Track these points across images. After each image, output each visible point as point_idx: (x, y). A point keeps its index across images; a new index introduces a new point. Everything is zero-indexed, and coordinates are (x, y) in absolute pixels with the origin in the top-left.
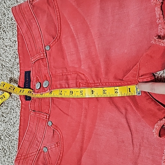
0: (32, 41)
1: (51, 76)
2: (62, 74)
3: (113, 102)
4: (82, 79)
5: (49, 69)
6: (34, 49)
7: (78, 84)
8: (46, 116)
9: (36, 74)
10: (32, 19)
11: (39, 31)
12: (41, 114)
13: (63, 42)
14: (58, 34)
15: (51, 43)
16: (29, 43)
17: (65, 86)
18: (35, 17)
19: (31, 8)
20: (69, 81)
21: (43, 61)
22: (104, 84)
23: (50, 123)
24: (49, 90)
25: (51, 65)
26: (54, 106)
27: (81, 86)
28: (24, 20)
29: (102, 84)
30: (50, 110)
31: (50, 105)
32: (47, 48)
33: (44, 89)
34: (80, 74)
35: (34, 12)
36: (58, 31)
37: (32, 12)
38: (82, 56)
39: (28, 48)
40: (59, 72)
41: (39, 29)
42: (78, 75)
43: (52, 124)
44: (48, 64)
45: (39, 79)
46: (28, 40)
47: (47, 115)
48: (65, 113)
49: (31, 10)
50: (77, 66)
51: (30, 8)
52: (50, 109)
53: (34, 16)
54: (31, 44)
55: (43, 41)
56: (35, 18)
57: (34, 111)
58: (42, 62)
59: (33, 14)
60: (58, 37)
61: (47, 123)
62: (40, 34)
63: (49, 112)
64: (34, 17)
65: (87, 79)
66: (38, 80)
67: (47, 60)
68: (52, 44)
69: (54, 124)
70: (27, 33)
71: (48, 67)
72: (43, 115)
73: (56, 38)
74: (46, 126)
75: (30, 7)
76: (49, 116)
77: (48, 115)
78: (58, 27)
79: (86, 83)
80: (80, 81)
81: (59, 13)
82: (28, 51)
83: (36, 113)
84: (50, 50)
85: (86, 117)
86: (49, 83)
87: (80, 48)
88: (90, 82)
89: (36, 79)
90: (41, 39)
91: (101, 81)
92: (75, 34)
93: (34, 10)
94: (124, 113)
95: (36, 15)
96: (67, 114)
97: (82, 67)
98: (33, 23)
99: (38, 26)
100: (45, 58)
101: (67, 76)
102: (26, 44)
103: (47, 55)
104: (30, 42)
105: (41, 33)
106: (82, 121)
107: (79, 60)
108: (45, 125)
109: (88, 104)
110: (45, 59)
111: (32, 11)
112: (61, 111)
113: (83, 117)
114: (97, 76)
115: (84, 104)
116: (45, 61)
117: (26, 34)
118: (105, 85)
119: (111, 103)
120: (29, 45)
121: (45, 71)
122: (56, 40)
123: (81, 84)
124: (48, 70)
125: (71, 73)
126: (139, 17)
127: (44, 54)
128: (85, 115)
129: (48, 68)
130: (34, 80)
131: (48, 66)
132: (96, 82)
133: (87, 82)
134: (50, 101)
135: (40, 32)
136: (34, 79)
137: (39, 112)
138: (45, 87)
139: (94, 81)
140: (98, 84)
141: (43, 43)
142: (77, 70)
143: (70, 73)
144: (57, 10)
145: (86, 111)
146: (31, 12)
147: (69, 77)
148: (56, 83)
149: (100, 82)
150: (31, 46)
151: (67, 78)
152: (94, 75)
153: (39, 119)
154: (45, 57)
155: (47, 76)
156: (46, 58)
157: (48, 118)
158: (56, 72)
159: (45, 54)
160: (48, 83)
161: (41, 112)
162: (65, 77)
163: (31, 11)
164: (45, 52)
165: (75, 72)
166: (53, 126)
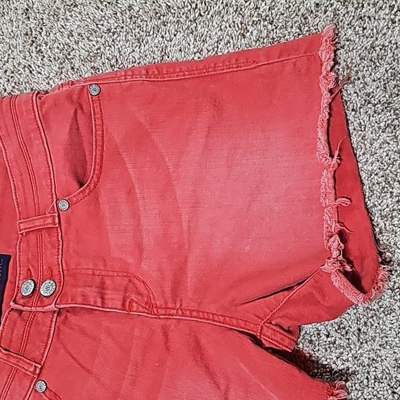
0: (27, 182)
1: (65, 274)
2: (93, 272)
3: (201, 358)
4: (140, 294)
5: (64, 255)
6: (30, 201)
7: (128, 304)
8: (33, 368)
9: (28, 262)
10: (33, 131)
11: (47, 161)
12: (21, 362)
13: (103, 198)
14: (92, 177)
15: (73, 195)
16: (20, 183)
17: (95, 302)
18: (41, 128)
19: (35, 107)
20: (107, 292)
21: (49, 234)
22: (188, 312)
23: (41, 386)
24: (55, 304)
25: (68, 247)
26: (59, 345)
27: (134, 310)
28: (14, 129)
29: (183, 313)
30: (46, 353)
31: (49, 342)
32: (64, 205)
33: (42, 302)
34: (136, 281)
35: (41, 117)
36: (94, 170)
37: (37, 116)
38: (148, 241)
39: (16, 196)
40: (86, 265)
41: (49, 156)
42: (130, 281)
43: (47, 388)
44: (61, 243)
45: (33, 274)
46: (19, 178)
47: (37, 365)
48: (83, 367)
49: (36, 110)
50: (130, 260)
51: (33, 106)
52: (47, 351)
53: (40, 125)
54: (23, 187)
55: (53, 186)
56: (42, 131)
57: (6, 350)
58: (47, 235)
59: (38, 119)
60: (92, 186)
61: (35, 385)
62: (48, 169)
63: (44, 359)
64: (39, 127)
65: (151, 296)
66: (31, 275)
67: (60, 234)
68: (75, 199)
69: (51, 388)
70: (16, 161)
71: (60, 250)
72: (27, 365)
73: (88, 186)
74: (31, 390)
75: (35, 104)
76: (41, 369)
77: (40, 366)
78: (95, 162)
79: (146, 303)
80: (133, 297)
81: (103, 131)
82: (15, 202)
83: (9, 355)
84: (70, 210)
85: (133, 383)
86: (57, 288)
87: (144, 221)
88: (158, 303)
89: (25, 274)
90: (49, 181)
91: (181, 305)
92: (138, 189)
93: (41, 111)
94: (223, 387)
95: (46, 123)
96: (88, 370)
97: (144, 266)
98: (36, 140)
99: (45, 149)
100: (57, 228)
101: (103, 279)
102: (12, 185)
103: (62, 222)
104: (22, 181)
105: (51, 168)
106: (122, 392)
107: (140, 247)
108: (27, 388)
109: (144, 355)
110: (55, 230)
111: (37, 113)
112: (74, 361)
113: (126, 383)
114: (175, 292)
115: (133, 352)
116: (56, 234)
117: (14, 164)
118: (188, 317)
119: (197, 361)
120: (19, 189)
121: (51, 257)
122: (87, 191)
123: (134, 304)
124: (60, 256)
125: (115, 274)
126: (287, 183)
127: (54, 219)
128: (133, 378)
129: (60, 252)
130: (20, 274)
131: (61, 247)
132: (170, 305)
133: (149, 301)
134: (52, 332)
135: (50, 164)
136: (21, 272)
137: (18, 354)
138: (46, 295)
139: (166, 303)
140: (175, 311)
141: (54, 192)
142: (132, 270)
143: (111, 273)
144: (99, 122)
145: (137, 370)
146: (35, 116)
147: (108, 282)
148: (74, 290)
149: (178, 306)
150: (24, 191)
151: (103, 283)
152: (168, 290)
153: (14, 372)
154: (57, 226)
155: (55, 272)
156: (59, 229)
157: (37, 372)
158: (78, 264)
159: (57, 218)
160: (54, 287)
161: (23, 356)
162: (98, 279)
163: (34, 112)
164: (56, 214)
165: (125, 274)
166: (48, 393)
